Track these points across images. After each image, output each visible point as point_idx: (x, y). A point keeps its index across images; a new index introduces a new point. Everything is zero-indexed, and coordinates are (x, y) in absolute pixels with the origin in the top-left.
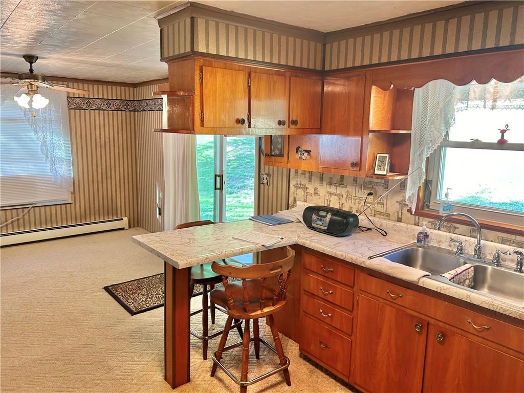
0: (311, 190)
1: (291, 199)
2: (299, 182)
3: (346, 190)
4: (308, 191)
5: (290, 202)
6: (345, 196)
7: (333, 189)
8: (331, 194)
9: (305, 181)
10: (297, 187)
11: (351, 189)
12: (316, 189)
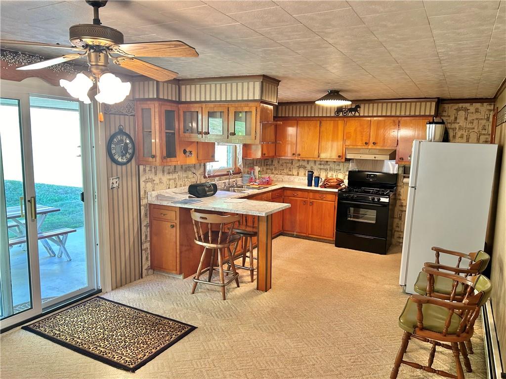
0: (157, 181)
1: (142, 193)
2: (147, 178)
3: (177, 174)
4: (155, 182)
5: (141, 195)
6: (177, 178)
7: (171, 176)
8: (170, 180)
9: (152, 176)
10: (146, 182)
11: (180, 173)
12: (160, 179)
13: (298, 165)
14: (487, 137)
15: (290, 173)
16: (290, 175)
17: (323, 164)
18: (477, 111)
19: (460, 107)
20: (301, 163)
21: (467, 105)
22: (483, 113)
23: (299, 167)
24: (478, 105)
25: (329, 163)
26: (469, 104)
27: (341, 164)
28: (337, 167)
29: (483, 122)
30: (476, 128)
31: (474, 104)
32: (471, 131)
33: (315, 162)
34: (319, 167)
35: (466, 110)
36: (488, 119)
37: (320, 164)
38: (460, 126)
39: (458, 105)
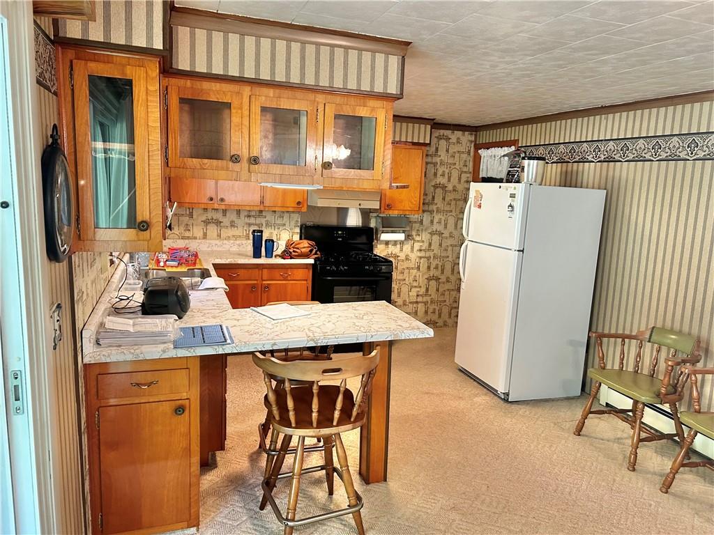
13: (204, 218)
14: (468, 175)
15: (187, 234)
16: (188, 238)
17: (253, 216)
18: (458, 141)
19: (442, 134)
20: (210, 215)
21: (448, 133)
22: (464, 144)
23: (207, 222)
24: (459, 134)
25: (264, 214)
26: (450, 131)
27: (286, 215)
28: (279, 221)
29: (464, 156)
30: (457, 163)
31: (455, 132)
32: (452, 167)
33: (239, 212)
34: (247, 220)
35: (448, 139)
36: (469, 153)
37: (249, 216)
38: (441, 160)
39: (439, 131)
